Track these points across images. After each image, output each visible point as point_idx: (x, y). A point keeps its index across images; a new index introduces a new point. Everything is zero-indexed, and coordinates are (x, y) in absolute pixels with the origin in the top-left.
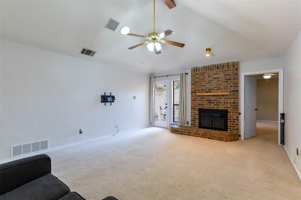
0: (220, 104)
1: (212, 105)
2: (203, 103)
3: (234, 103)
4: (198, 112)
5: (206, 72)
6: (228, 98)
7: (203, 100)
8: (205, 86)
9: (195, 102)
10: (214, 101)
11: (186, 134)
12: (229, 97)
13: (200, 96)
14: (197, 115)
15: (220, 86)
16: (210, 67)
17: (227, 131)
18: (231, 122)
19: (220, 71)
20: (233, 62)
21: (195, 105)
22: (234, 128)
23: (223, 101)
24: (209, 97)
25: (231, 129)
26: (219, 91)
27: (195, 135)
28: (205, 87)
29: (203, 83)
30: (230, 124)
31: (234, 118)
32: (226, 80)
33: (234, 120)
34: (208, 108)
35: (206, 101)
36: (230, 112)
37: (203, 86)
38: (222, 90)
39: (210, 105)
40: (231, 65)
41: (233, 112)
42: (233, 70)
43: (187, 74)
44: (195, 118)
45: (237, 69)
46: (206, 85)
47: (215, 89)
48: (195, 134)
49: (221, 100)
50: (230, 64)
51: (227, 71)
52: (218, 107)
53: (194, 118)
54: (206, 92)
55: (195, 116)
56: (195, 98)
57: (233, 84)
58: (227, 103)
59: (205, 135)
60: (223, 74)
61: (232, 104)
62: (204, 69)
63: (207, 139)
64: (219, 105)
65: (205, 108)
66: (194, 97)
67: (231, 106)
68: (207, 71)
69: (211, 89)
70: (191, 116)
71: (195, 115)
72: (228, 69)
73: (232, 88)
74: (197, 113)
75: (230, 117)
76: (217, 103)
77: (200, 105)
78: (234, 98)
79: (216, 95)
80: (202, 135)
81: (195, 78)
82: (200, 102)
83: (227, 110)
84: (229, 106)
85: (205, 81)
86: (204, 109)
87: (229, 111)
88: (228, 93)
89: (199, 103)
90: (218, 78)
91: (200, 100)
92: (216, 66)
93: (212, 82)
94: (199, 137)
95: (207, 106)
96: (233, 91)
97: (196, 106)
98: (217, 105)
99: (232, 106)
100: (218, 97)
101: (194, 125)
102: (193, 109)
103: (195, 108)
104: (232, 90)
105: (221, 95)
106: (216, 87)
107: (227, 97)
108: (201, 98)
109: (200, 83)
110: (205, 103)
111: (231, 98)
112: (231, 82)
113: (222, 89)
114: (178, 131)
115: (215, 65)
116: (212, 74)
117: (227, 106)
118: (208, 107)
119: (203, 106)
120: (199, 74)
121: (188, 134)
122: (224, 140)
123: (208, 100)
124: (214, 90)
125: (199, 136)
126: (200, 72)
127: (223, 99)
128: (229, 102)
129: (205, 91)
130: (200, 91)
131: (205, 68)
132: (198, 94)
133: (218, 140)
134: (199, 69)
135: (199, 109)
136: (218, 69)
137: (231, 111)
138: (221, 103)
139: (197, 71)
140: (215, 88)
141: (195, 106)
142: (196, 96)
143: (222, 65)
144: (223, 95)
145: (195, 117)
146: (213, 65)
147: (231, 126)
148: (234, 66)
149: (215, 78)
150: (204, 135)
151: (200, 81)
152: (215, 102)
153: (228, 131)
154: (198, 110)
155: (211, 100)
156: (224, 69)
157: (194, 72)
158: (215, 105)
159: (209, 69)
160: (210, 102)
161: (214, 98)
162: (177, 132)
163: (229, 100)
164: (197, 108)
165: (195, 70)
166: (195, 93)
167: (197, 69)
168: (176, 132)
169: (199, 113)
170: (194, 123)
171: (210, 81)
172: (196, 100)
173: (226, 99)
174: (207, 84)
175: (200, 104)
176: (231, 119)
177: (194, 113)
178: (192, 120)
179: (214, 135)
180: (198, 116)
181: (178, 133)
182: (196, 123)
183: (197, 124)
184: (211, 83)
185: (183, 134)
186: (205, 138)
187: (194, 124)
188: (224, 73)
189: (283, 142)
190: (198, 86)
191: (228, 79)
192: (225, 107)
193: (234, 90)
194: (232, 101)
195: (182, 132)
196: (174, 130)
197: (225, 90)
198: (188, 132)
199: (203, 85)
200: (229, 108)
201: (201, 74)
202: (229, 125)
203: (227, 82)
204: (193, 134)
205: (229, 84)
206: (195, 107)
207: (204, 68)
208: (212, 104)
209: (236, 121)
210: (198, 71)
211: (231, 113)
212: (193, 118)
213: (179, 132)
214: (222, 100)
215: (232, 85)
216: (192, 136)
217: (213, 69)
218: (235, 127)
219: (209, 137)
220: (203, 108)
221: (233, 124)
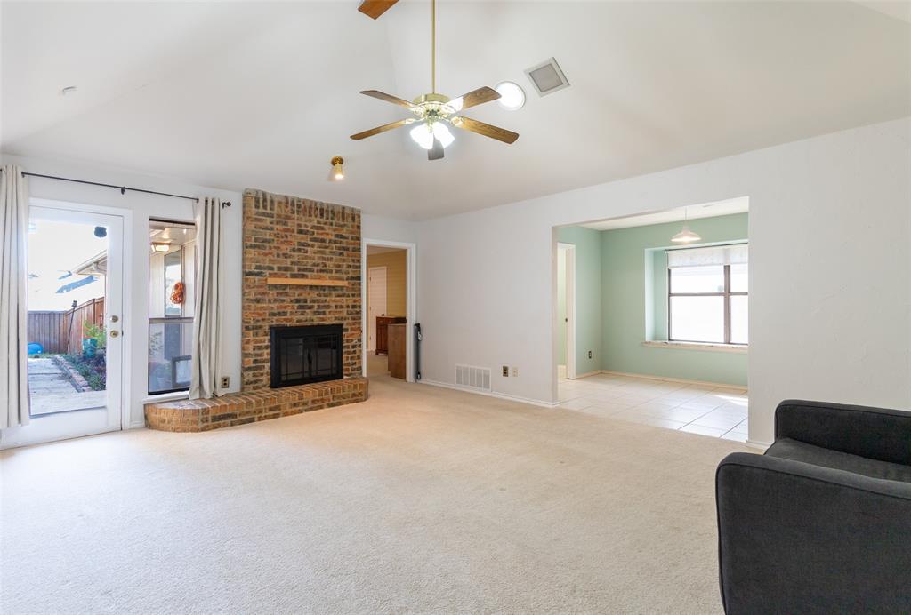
0: (327, 311)
1: (309, 314)
2: (286, 307)
3: (354, 307)
4: (269, 337)
5: (293, 216)
6: (343, 295)
7: (283, 301)
8: (290, 256)
9: (259, 305)
10: (314, 301)
11: (263, 415)
12: (345, 292)
13: (275, 286)
14: (267, 347)
15: (328, 263)
16: (303, 206)
17: (342, 378)
18: (348, 353)
19: (325, 223)
20: (353, 210)
21: (260, 315)
22: (354, 367)
23: (334, 301)
24: (300, 291)
25: (348, 370)
26: (324, 274)
27: (293, 409)
28: (289, 260)
29: (283, 247)
30: (347, 358)
31: (354, 343)
32: (339, 248)
33: (354, 347)
34: (298, 324)
35: (291, 301)
36: (347, 330)
37: (286, 256)
38: (329, 274)
39: (302, 314)
40: (348, 215)
41: (352, 329)
42: (353, 227)
43: (229, 204)
44: (259, 358)
45: (359, 227)
46: (292, 253)
47: (316, 268)
48: (295, 405)
49: (328, 299)
50: (347, 211)
51: (341, 226)
52: (323, 320)
53: (255, 362)
54: (294, 276)
55: (259, 352)
56: (259, 294)
57: (353, 260)
58: (342, 307)
59: (323, 400)
60: (333, 233)
61: (350, 309)
62: (287, 207)
63: (326, 410)
64: (324, 313)
65: (288, 324)
66: (255, 289)
67: (348, 314)
68: (296, 215)
69: (305, 270)
70: (245, 355)
71: (260, 348)
72: (342, 223)
73: (350, 270)
74: (264, 342)
75: (347, 341)
76: (319, 307)
77: (274, 315)
78: (353, 295)
79: (317, 287)
80: (313, 402)
81: (260, 227)
82: (275, 305)
83: (341, 325)
84: (345, 315)
85: (289, 243)
86: (287, 327)
87: (344, 327)
88: (344, 283)
89: (272, 308)
90: (323, 241)
91: (275, 300)
92: (318, 206)
93: (309, 249)
94: (306, 410)
95: (295, 318)
96: (352, 278)
97: (263, 320)
98: (319, 313)
99: (352, 313)
100: (322, 292)
101: (256, 382)
102: (253, 329)
103: (260, 327)
104: (350, 275)
105: (329, 287)
106: (318, 265)
107: (340, 292)
108: (278, 294)
109: (275, 247)
110: (289, 310)
111: (348, 296)
112: (348, 255)
113: (331, 271)
114: (234, 416)
115: (316, 203)
116: (309, 225)
117: (341, 315)
118: (298, 321)
119: (285, 320)
120: (271, 216)
121: (272, 413)
122: (363, 398)
123: (298, 301)
124: (313, 271)
125: (306, 407)
126: (275, 212)
127: (333, 298)
128: (345, 304)
129: (289, 273)
130: (276, 271)
131: (289, 202)
132: (272, 281)
133: (351, 402)
134: (272, 202)
135: (271, 327)
136: (322, 215)
137: (349, 327)
138: (329, 307)
139: (265, 207)
140: (314, 265)
141: (258, 321)
142: (261, 287)
143: (330, 209)
144: (334, 288)
145: (261, 355)
146: (312, 201)
147: (348, 364)
148: (353, 219)
149: (315, 240)
150: (318, 401)
151: (275, 242)
152: (316, 305)
153: (345, 377)
154: (267, 330)
155: (305, 301)
156: (335, 220)
157: (257, 207)
158: (315, 312)
159: (301, 209)
160: (303, 306)
161: (314, 295)
162: (229, 421)
163: (344, 298)
164: (267, 328)
165: (258, 205)
166: (257, 278)
167: (265, 200)
168: (222, 422)
169: (270, 341)
170: (254, 375)
171: (303, 245)
172: (264, 300)
173: (339, 296)
174: (296, 254)
175: (275, 311)
176: (348, 347)
177: (256, 342)
178: (245, 369)
179: (342, 394)
180: (269, 351)
181: (232, 425)
182: (262, 375)
183: (266, 379)
184: (306, 252)
185: (251, 421)
186: (321, 407)
187: (255, 379)
188: (335, 230)
189: (418, 374)
190: (270, 253)
191: (344, 249)
192: (336, 318)
193: (354, 276)
194: (350, 303)
195: (248, 413)
196: (214, 419)
197: (337, 275)
198: (272, 405)
199: (284, 254)
200: (345, 319)
201: (280, 220)
202: (345, 361)
203: (341, 254)
204: (288, 410)
205: (344, 260)
206: (259, 324)
207: (287, 203)
208: (307, 311)
209: (357, 349)
210: (268, 208)
211: (349, 332)
212: (252, 359)
213: (239, 418)
214: (331, 300)
215: (351, 263)
216: (286, 414)
217: (310, 213)
218: (355, 364)
219: (332, 401)
220: (285, 323)
221: (352, 358)
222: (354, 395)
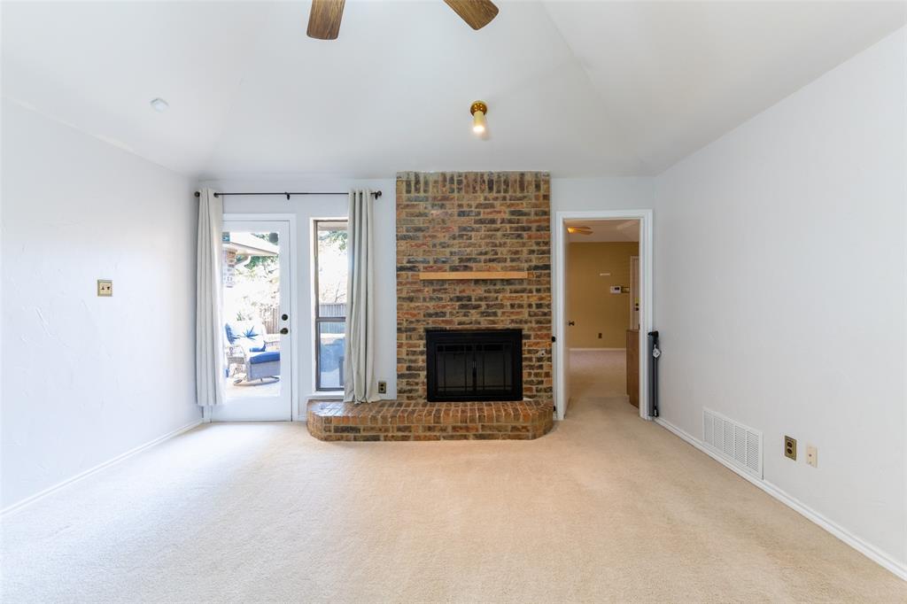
0: (500, 312)
1: (474, 315)
2: (444, 307)
3: (539, 306)
4: (424, 341)
5: (452, 195)
6: (523, 291)
7: (441, 299)
8: (448, 246)
9: (412, 305)
10: (481, 299)
11: (390, 435)
12: (525, 286)
13: (431, 282)
14: (422, 353)
15: (499, 250)
16: (464, 181)
17: (522, 399)
18: (531, 367)
19: (496, 199)
20: (537, 174)
21: (414, 315)
22: (540, 386)
23: (510, 298)
24: (462, 287)
25: (530, 389)
26: (493, 265)
27: (428, 434)
28: (448, 250)
29: (439, 235)
30: (530, 374)
31: (539, 355)
32: (517, 229)
33: (540, 359)
34: (460, 327)
35: (451, 300)
36: (528, 337)
37: (444, 245)
38: (503, 264)
39: (465, 315)
40: (529, 183)
41: (537, 336)
42: (537, 198)
43: (377, 195)
44: (413, 365)
45: (546, 197)
46: (452, 242)
47: (483, 257)
48: (430, 429)
49: (500, 296)
50: (528, 178)
51: (520, 199)
52: (494, 322)
53: (409, 368)
54: (454, 269)
55: (414, 358)
56: (413, 291)
57: (538, 244)
58: (520, 306)
59: (467, 429)
60: (507, 210)
61: (534, 309)
62: (444, 186)
63: (472, 442)
64: (495, 314)
65: (448, 327)
66: (408, 286)
67: (530, 315)
68: (456, 194)
69: (469, 260)
70: (399, 360)
71: (414, 353)
72: (521, 195)
73: (533, 257)
74: (419, 347)
75: (529, 352)
76: (488, 306)
77: (430, 315)
78: (538, 291)
79: (485, 281)
80: (454, 428)
81: (412, 215)
82: (431, 304)
83: (520, 330)
84: (526, 316)
85: (447, 230)
86: (446, 330)
87: (524, 332)
88: (523, 275)
89: (428, 307)
90: (493, 221)
91: (431, 299)
92: (486, 178)
93: (473, 234)
94: (445, 438)
95: (456, 320)
96: (536, 268)
97: (418, 321)
98: (488, 315)
99: (536, 315)
100: (492, 287)
101: (410, 391)
102: (406, 332)
103: (414, 329)
104: (534, 264)
105: (502, 280)
106: (486, 253)
107: (518, 287)
108: (434, 291)
109: (429, 236)
110: (448, 310)
111: (531, 291)
112: (530, 237)
113: (505, 260)
114: (356, 430)
115: (482, 175)
116: (474, 204)
117: (520, 317)
118: (460, 324)
119: (443, 321)
120: (426, 199)
121: (400, 434)
122: (530, 434)
123: (459, 299)
124: (480, 262)
125: (445, 434)
126: (430, 194)
127: (508, 295)
128: (525, 303)
129: (447, 266)
130: (431, 264)
131: (446, 179)
132: (424, 276)
133: (510, 437)
134: (426, 183)
135: (427, 331)
136: (491, 189)
137: (532, 333)
138: (502, 306)
139: (417, 190)
140: (481, 254)
141: (411, 322)
142: (415, 283)
143: (502, 179)
144: (509, 282)
145: (415, 361)
146: (477, 174)
147: (531, 382)
148: (538, 187)
149: (481, 222)
150: (461, 428)
151: (431, 230)
152: (483, 304)
153: (525, 399)
154: (423, 334)
155: (469, 299)
156: (510, 193)
157: (408, 191)
158: (482, 313)
159: (462, 186)
160: (465, 304)
161: (480, 291)
162: (352, 435)
163: (525, 295)
164: (422, 331)
165: (411, 185)
166: (410, 273)
167: (417, 182)
168: (345, 434)
169: (427, 345)
170: (408, 384)
171: (465, 229)
172: (418, 298)
173: (516, 292)
174: (456, 241)
175: (432, 311)
176: (530, 359)
177: (411, 346)
178: (400, 376)
179: (495, 424)
180: (424, 357)
181: (355, 439)
182: (417, 384)
183: (421, 389)
184: (470, 238)
185: (376, 439)
186: (466, 437)
187: (409, 388)
188: (509, 206)
189: (654, 410)
190: (423, 244)
191: (524, 229)
192: (512, 321)
193: (541, 264)
194: (534, 301)
195: (372, 429)
196: (337, 430)
197: (514, 264)
198: (401, 425)
199: (440, 244)
200: (526, 322)
201: (437, 203)
202: (525, 378)
203: (519, 236)
204: (421, 433)
205: (524, 245)
206: (413, 326)
207: (445, 180)
208: (473, 311)
209: (545, 363)
210: (422, 189)
211: (533, 340)
212: (405, 365)
213: (363, 434)
214: (506, 297)
215: (535, 248)
216: (418, 438)
217: (474, 188)
218: (541, 382)
219: (480, 432)
220: (443, 326)
221: (536, 375)
222: (514, 428)
